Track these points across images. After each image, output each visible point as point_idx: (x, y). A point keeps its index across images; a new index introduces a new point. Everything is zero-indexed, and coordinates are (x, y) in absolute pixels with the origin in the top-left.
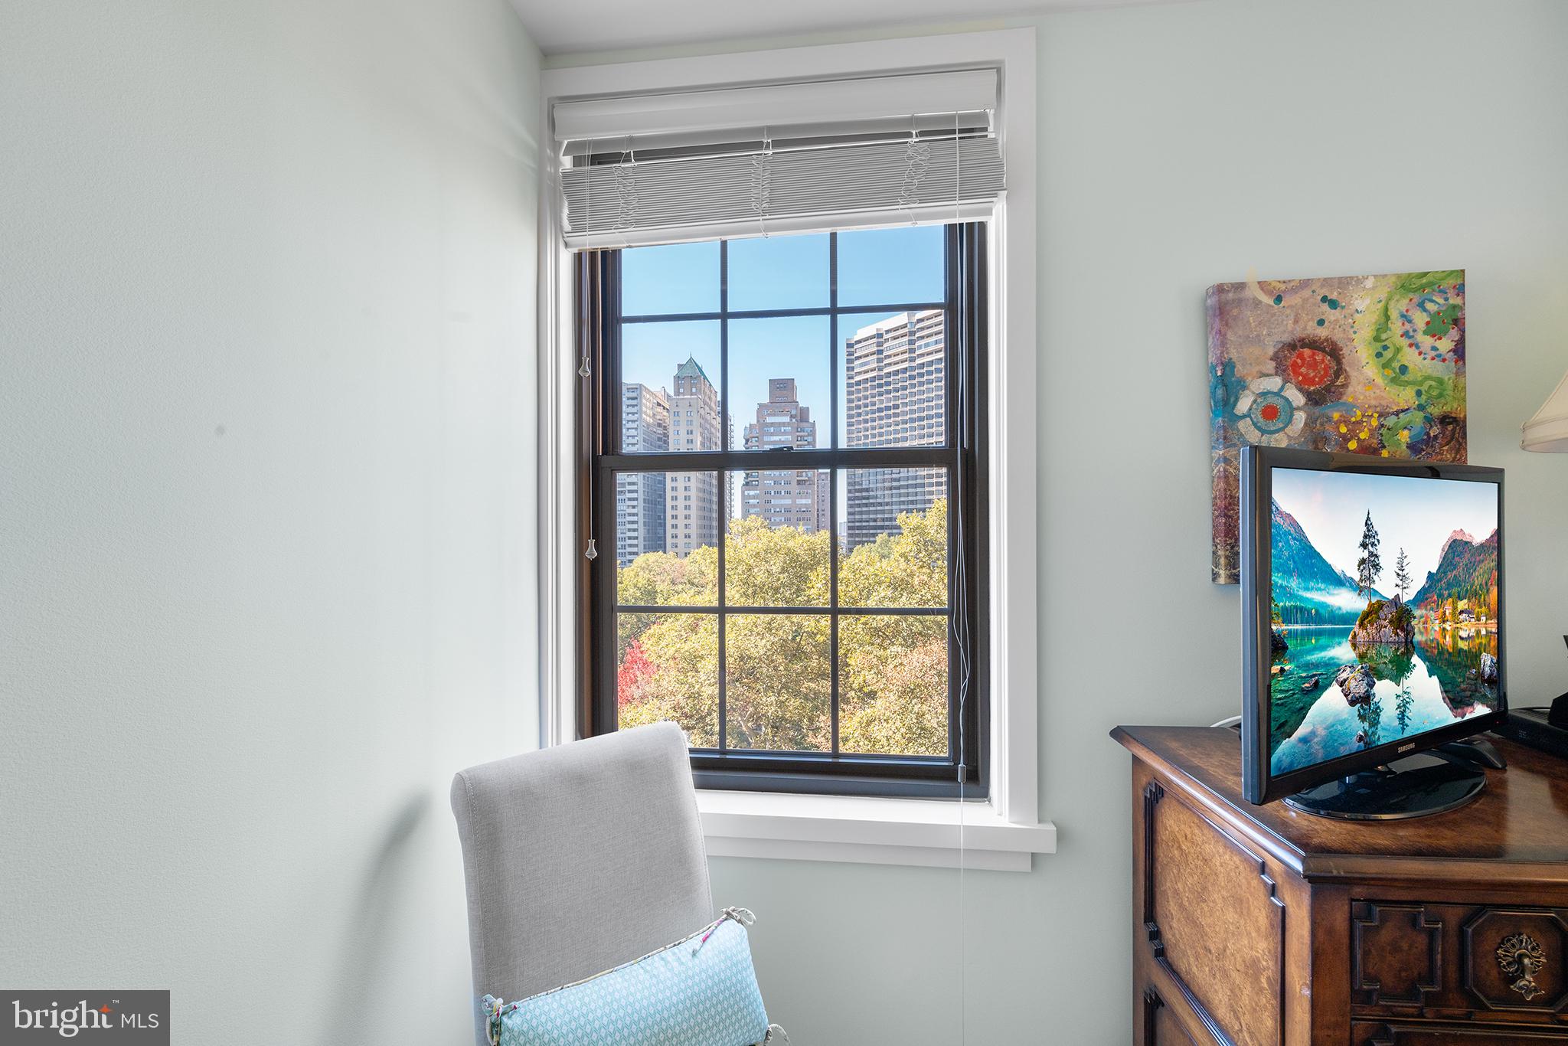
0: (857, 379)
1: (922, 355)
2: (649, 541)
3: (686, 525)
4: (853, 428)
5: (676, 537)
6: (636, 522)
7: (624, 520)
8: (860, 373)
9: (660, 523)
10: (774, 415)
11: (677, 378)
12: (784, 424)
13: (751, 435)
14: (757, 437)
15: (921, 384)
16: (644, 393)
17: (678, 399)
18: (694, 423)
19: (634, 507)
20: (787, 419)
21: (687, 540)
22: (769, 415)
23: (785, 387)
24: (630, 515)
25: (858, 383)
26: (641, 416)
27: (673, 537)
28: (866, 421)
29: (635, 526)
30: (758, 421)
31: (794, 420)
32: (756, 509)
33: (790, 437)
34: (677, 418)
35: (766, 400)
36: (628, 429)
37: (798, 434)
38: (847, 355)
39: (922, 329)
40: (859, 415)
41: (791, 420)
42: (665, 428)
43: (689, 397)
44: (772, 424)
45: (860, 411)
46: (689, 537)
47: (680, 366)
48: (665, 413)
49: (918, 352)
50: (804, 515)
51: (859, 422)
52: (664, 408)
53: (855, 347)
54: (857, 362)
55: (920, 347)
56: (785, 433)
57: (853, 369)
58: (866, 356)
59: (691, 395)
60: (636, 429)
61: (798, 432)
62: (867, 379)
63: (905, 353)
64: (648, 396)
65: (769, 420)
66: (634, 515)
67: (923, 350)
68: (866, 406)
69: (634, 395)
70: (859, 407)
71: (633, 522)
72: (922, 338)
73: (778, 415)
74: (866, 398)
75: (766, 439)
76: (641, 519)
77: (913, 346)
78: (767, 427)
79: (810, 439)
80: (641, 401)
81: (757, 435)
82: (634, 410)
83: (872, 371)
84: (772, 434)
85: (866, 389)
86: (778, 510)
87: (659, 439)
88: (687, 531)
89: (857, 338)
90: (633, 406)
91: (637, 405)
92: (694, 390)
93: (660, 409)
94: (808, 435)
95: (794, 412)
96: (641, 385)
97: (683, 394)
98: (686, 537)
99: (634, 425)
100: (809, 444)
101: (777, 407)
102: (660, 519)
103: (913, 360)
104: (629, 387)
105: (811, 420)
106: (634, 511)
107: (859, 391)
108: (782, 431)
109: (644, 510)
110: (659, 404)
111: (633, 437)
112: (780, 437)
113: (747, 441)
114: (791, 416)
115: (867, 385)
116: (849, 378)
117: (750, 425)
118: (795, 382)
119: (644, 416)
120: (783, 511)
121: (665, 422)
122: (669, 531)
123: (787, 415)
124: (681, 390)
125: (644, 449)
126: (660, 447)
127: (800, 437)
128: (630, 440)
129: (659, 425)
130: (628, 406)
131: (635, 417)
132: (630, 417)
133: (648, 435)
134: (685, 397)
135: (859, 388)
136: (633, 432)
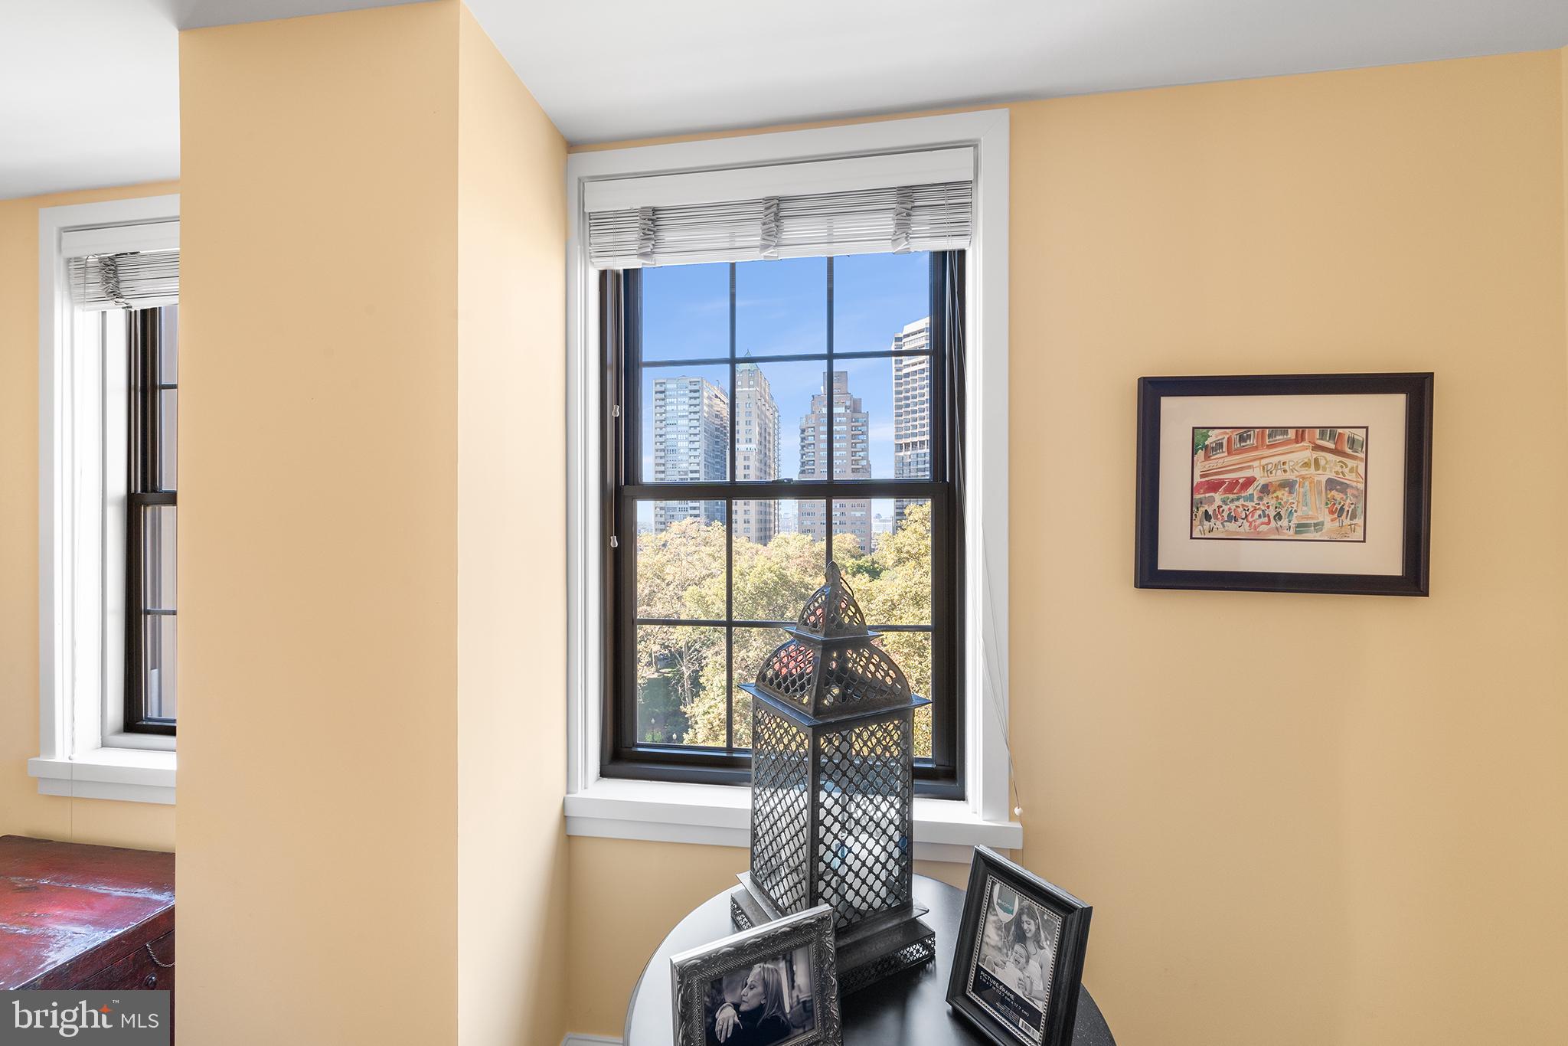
0: (906, 371)
3: (745, 511)
4: (900, 418)
7: (687, 506)
8: (908, 366)
9: (718, 509)
12: (839, 415)
13: (807, 426)
14: (814, 427)
16: (705, 387)
18: (753, 414)
20: (841, 410)
21: (746, 525)
23: (839, 380)
25: (907, 375)
26: (702, 408)
28: (915, 412)
30: (813, 413)
31: (848, 411)
33: (844, 427)
36: (691, 420)
37: (853, 424)
38: (897, 349)
40: (908, 406)
41: (846, 411)
42: (723, 419)
43: (747, 389)
45: (907, 402)
46: (749, 522)
48: (722, 405)
51: (907, 413)
52: (721, 400)
53: (904, 341)
56: (840, 424)
57: (901, 362)
59: (750, 388)
60: (698, 420)
61: (852, 422)
62: (916, 372)
64: (709, 390)
68: (914, 397)
69: (696, 388)
70: (907, 398)
71: (695, 508)
74: (915, 389)
79: (864, 429)
80: (702, 393)
81: (814, 425)
82: (696, 402)
83: (919, 363)
85: (915, 381)
87: (717, 430)
88: (746, 517)
89: (904, 333)
90: (695, 398)
91: (698, 398)
92: (752, 383)
93: (718, 401)
94: (863, 425)
95: (848, 403)
96: (702, 379)
97: (742, 387)
98: (745, 522)
99: (697, 416)
100: (863, 433)
104: (691, 381)
105: (863, 411)
107: (908, 383)
108: (838, 421)
110: (717, 397)
111: (695, 427)
113: (803, 431)
114: (846, 407)
115: (915, 377)
116: (898, 371)
117: (806, 416)
118: (848, 374)
119: (705, 408)
121: (723, 414)
123: (840, 406)
124: (740, 384)
125: (705, 439)
126: (717, 437)
127: (855, 427)
128: (693, 431)
129: (717, 416)
130: (691, 398)
131: (697, 409)
132: (693, 409)
133: (709, 427)
134: (744, 389)
135: (907, 379)
136: (695, 423)
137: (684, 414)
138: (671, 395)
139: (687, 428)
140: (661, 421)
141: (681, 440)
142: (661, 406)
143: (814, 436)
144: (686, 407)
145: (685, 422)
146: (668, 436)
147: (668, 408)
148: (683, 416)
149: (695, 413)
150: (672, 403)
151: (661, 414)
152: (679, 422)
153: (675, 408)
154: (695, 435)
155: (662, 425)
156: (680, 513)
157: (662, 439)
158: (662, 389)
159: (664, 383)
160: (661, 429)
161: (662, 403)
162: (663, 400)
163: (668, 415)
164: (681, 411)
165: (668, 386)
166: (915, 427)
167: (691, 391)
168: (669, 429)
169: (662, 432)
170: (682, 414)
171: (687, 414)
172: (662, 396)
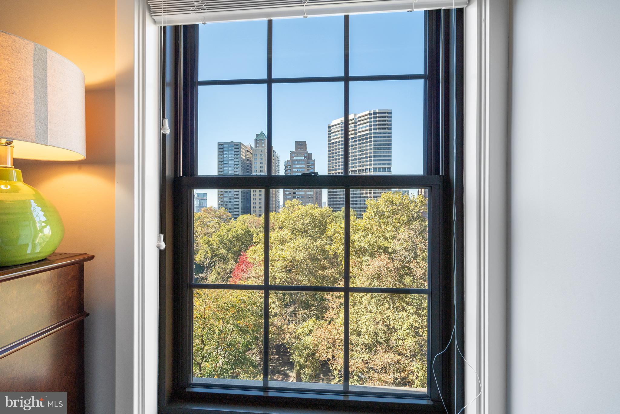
0: (332, 141)
1: (360, 132)
2: (243, 209)
3: (259, 203)
5: (255, 208)
6: (238, 201)
8: (334, 139)
9: (248, 202)
10: (297, 156)
11: (256, 140)
12: (302, 160)
13: (288, 165)
14: (290, 166)
15: (359, 144)
16: (242, 146)
17: (256, 149)
18: (263, 159)
19: (237, 195)
20: (303, 158)
21: (260, 209)
22: (295, 156)
23: (302, 144)
24: (235, 198)
25: (333, 143)
26: (240, 156)
27: (254, 208)
28: (336, 159)
29: (237, 203)
30: (290, 159)
31: (306, 159)
32: (289, 196)
33: (304, 166)
34: (256, 157)
35: (294, 150)
36: (235, 161)
37: (307, 164)
38: (328, 131)
39: (360, 121)
40: (333, 157)
41: (305, 159)
42: (250, 161)
43: (261, 148)
44: (297, 160)
45: (333, 155)
46: (261, 208)
47: (257, 135)
48: (251, 155)
49: (358, 131)
50: (310, 199)
51: (333, 160)
52: (250, 153)
53: (332, 128)
54: (332, 135)
55: (359, 129)
56: (302, 164)
57: (330, 137)
58: (336, 132)
59: (262, 147)
60: (238, 161)
61: (307, 163)
62: (337, 142)
63: (352, 131)
64: (243, 148)
65: (295, 158)
66: (237, 198)
67: (360, 130)
68: (336, 153)
69: (238, 147)
70: (333, 153)
72: (360, 125)
73: (299, 156)
74: (336, 149)
75: (294, 166)
76: (240, 200)
77: (356, 128)
78: (294, 161)
79: (312, 167)
80: (240, 149)
81: (290, 165)
82: (238, 153)
83: (339, 138)
84: (297, 164)
85: (336, 146)
86: (299, 197)
87: (248, 166)
88: (260, 205)
89: (332, 124)
90: (237, 152)
91: (238, 151)
92: (263, 145)
93: (248, 153)
94: (312, 165)
95: (306, 155)
96: (240, 143)
97: (259, 147)
98: (259, 208)
99: (238, 160)
100: (312, 169)
101: (299, 153)
102: (248, 200)
103: (356, 134)
104: (235, 143)
105: (313, 159)
106: (237, 196)
107: (333, 147)
108: (301, 163)
109: (242, 196)
110: (248, 151)
111: (237, 165)
112: (300, 166)
113: (286, 167)
114: (305, 157)
115: (336, 144)
116: (329, 141)
117: (287, 160)
118: (306, 142)
119: (242, 156)
120: (301, 197)
121: (250, 159)
122: (252, 205)
123: (302, 156)
124: (258, 145)
125: (241, 170)
126: (248, 169)
127: (309, 166)
128: (236, 166)
129: (248, 160)
130: (235, 152)
131: (238, 156)
132: (236, 156)
133: (243, 164)
134: (259, 148)
135: (333, 145)
136: (237, 163)
137: (232, 159)
138: (225, 150)
139: (233, 165)
140: (221, 162)
141: (230, 171)
142: (221, 155)
143: (290, 169)
144: (233, 156)
145: (233, 162)
146: (224, 169)
147: (225, 156)
148: (231, 160)
149: (237, 158)
150: (226, 154)
151: (221, 158)
152: (230, 162)
153: (227, 156)
154: (237, 168)
155: (222, 163)
156: (230, 204)
157: (222, 170)
158: (222, 147)
159: (223, 145)
160: (221, 165)
161: (222, 153)
162: (222, 152)
163: (225, 159)
164: (230, 157)
165: (225, 146)
166: (336, 166)
167: (235, 148)
168: (225, 165)
169: (222, 167)
170: (231, 159)
171: (233, 159)
172: (222, 150)
